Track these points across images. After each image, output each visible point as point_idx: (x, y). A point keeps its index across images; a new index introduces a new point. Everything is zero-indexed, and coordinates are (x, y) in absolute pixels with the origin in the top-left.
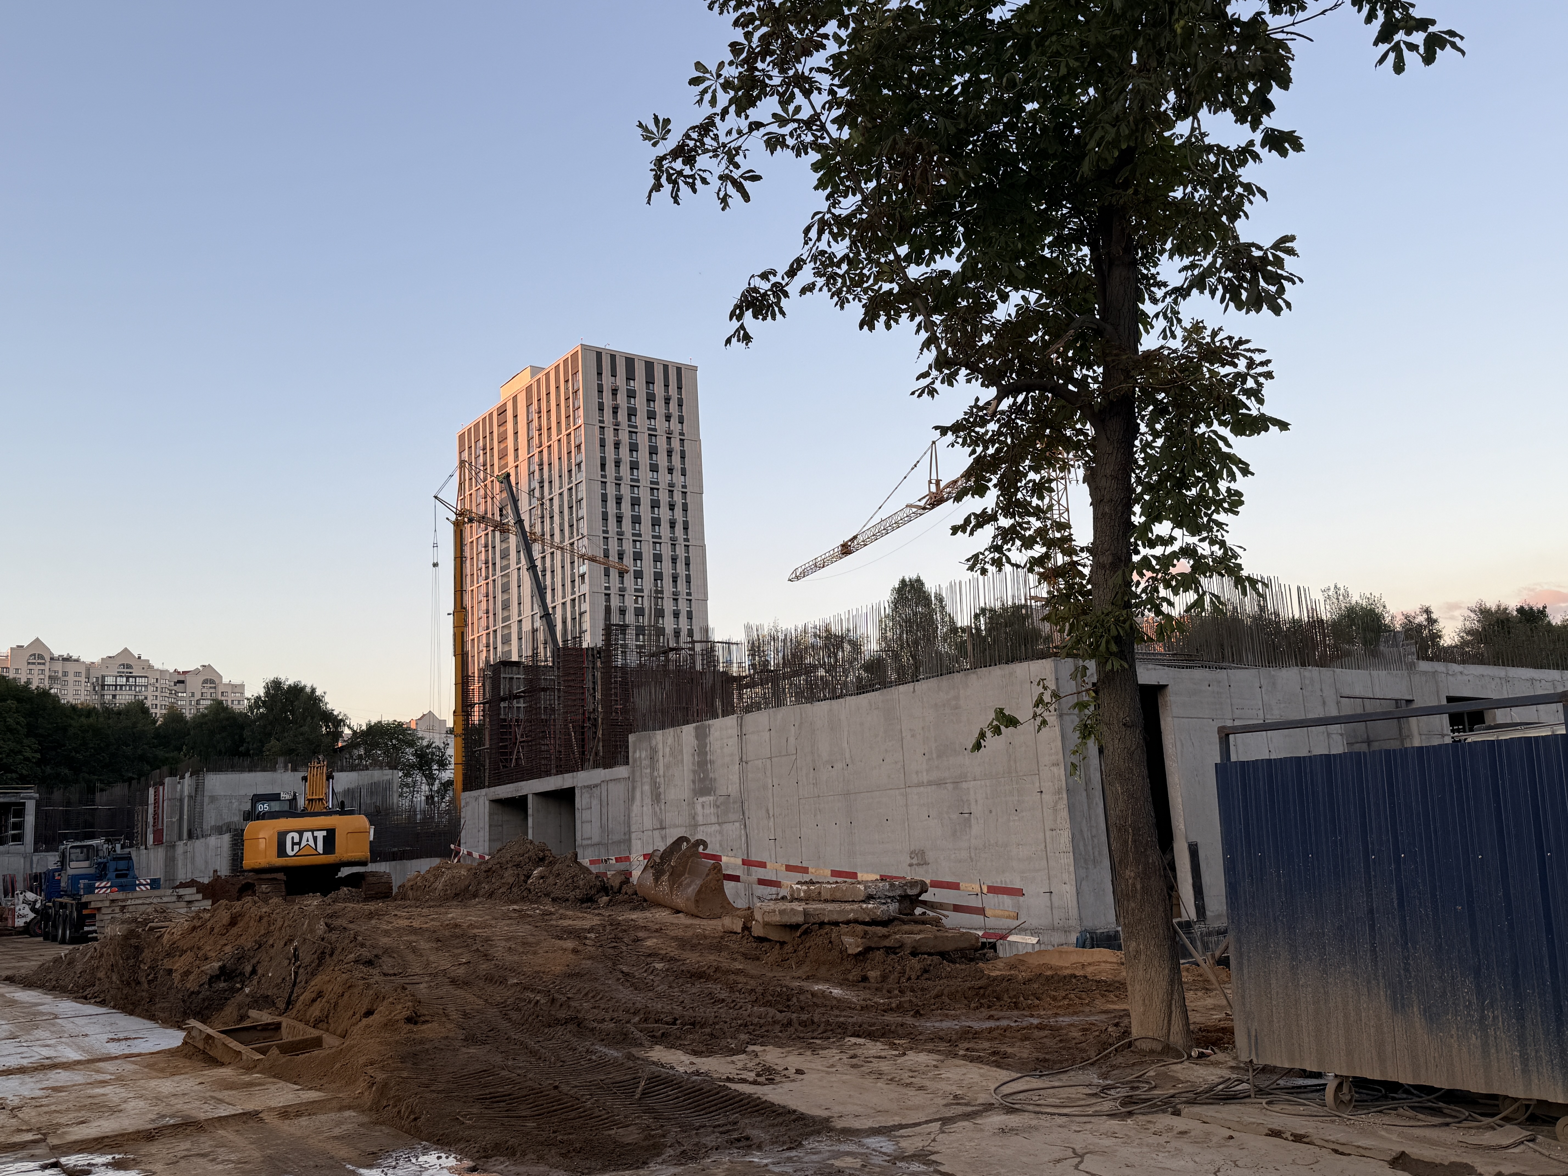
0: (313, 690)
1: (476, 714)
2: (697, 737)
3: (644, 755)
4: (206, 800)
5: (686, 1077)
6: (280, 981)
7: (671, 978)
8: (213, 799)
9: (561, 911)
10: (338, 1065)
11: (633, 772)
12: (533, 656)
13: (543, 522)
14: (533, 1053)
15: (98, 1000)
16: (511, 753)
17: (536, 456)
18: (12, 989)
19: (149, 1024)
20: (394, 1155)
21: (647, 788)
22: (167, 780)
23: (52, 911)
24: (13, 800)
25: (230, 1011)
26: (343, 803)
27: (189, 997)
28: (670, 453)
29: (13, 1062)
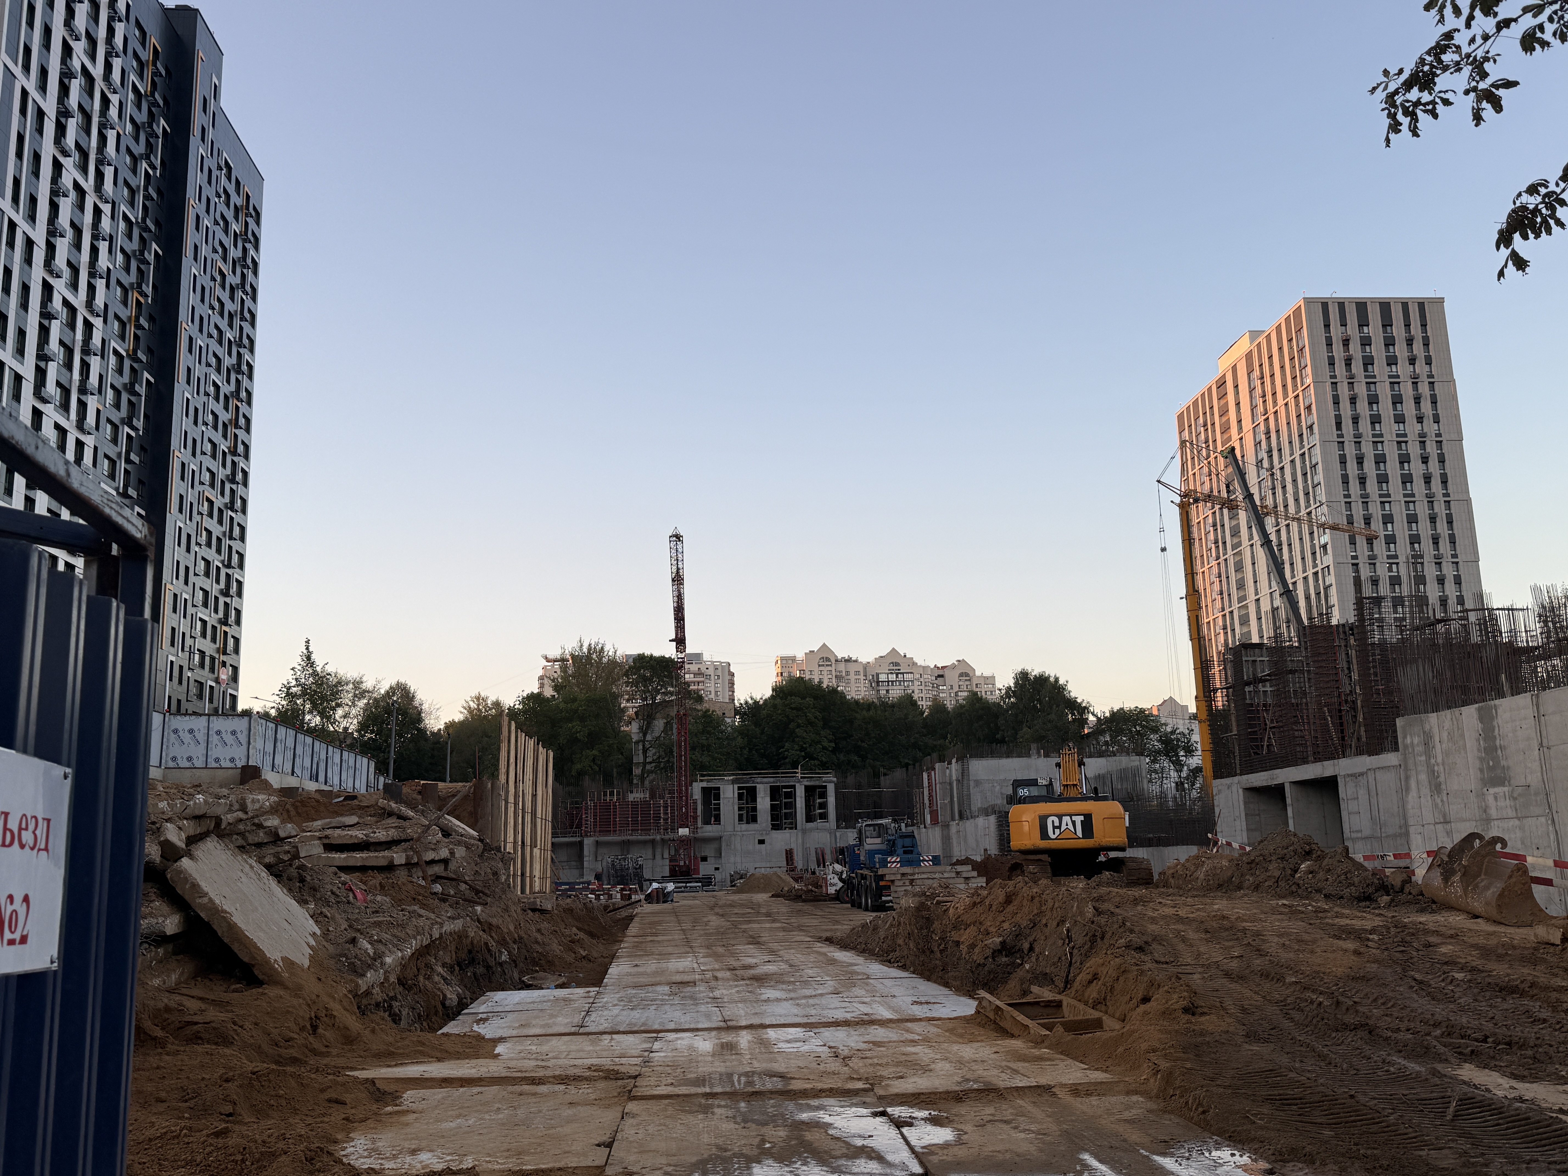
0: (1057, 680)
1: (1220, 699)
2: (1481, 719)
3: (1416, 740)
4: (972, 784)
5: (1507, 1103)
6: (1056, 959)
7: (1476, 991)
8: (978, 783)
9: (1336, 909)
10: (1121, 1049)
11: (1405, 760)
12: (1276, 637)
13: (1274, 494)
14: (1321, 1057)
15: (900, 964)
16: (1262, 740)
17: (1262, 425)
18: (832, 949)
19: (946, 991)
20: (1186, 1146)
21: (1423, 777)
22: (937, 765)
23: (855, 881)
24: (817, 783)
25: (1013, 984)
26: (1096, 789)
27: (977, 968)
28: (1417, 400)
29: (840, 1015)
